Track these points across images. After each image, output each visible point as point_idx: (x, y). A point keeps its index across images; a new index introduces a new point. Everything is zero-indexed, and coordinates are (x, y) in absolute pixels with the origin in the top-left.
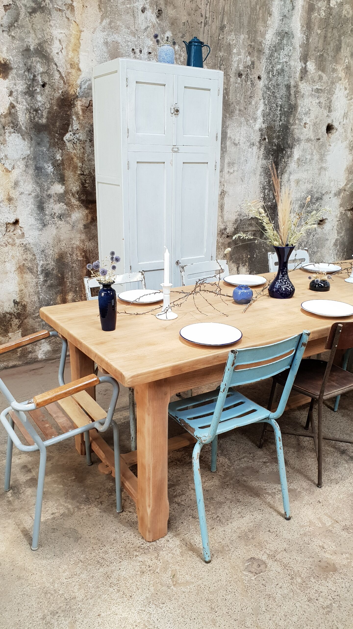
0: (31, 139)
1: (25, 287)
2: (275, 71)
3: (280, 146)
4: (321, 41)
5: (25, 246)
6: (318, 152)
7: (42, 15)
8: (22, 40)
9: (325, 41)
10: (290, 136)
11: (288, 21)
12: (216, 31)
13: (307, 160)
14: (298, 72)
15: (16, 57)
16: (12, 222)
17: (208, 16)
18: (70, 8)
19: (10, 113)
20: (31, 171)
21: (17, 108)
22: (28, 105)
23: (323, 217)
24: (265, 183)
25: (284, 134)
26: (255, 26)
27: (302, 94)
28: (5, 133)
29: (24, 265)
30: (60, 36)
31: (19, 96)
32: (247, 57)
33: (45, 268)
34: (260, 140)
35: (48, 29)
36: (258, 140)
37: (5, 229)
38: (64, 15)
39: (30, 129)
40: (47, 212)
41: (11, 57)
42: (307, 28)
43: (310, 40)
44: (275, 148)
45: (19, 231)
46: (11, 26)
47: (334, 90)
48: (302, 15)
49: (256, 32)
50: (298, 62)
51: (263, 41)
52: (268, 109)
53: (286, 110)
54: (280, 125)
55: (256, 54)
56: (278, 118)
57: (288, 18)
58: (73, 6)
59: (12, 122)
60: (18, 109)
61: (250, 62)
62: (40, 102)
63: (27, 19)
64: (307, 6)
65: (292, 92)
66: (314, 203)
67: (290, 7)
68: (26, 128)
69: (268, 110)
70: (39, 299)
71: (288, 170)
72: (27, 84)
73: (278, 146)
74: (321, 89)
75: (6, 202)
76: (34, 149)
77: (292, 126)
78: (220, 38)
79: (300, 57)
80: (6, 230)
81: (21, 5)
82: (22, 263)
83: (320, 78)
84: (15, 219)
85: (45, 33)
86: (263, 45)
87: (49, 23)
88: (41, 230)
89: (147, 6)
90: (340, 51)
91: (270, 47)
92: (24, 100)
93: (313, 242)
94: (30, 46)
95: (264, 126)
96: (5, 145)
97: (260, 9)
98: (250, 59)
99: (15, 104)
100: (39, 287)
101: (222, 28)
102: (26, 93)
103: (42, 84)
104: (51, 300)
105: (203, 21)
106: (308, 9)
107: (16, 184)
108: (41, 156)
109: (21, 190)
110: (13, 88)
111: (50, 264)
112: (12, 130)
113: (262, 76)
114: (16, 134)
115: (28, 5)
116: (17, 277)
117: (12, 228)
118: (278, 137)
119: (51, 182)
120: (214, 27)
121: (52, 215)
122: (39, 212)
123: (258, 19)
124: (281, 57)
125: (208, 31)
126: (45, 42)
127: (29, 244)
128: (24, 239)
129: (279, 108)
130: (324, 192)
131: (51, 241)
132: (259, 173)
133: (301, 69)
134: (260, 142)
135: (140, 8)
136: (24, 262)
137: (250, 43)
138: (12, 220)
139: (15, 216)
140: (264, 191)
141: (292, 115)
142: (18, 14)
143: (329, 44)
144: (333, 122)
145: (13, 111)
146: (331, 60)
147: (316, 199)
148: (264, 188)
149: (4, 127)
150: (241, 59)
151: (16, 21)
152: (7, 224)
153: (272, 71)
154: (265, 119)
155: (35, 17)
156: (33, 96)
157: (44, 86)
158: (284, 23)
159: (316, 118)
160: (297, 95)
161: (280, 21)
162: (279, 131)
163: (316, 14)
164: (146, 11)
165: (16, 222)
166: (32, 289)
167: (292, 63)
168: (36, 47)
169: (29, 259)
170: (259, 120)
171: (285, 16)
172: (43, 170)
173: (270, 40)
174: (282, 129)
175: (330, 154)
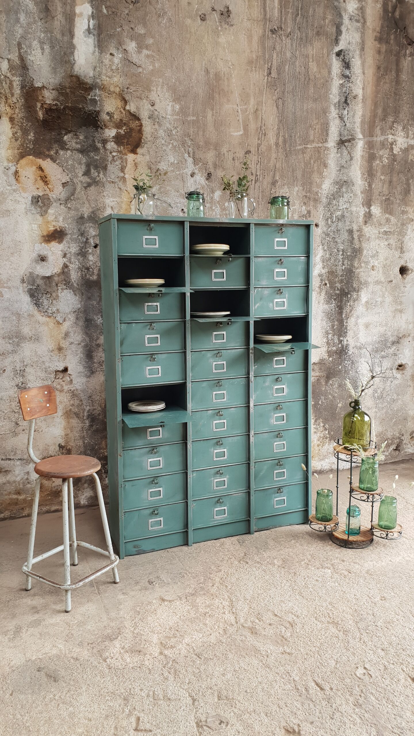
0: (82, 294)
1: (71, 432)
2: (334, 218)
3: (344, 290)
4: (386, 186)
5: (73, 392)
6: (391, 294)
7: (96, 188)
8: (77, 210)
9: (390, 186)
10: (355, 279)
11: (346, 171)
12: (268, 187)
13: (378, 303)
14: (361, 217)
15: (71, 224)
16: (61, 370)
17: (258, 174)
18: (122, 180)
19: (63, 273)
20: (81, 323)
21: (70, 267)
22: (81, 264)
23: (402, 361)
24: (328, 327)
25: (348, 277)
26: (310, 178)
27: (367, 237)
28: (58, 289)
29: (70, 410)
30: (112, 204)
31: (73, 257)
32: (302, 207)
33: (91, 413)
34: (320, 285)
35: (101, 199)
36: (318, 286)
37: (55, 376)
38: (116, 186)
39: (81, 285)
40: (95, 361)
41: (66, 225)
42: (369, 175)
43: (373, 186)
44: (338, 292)
45: (68, 378)
46: (68, 199)
47: (405, 231)
48: (362, 164)
49: (311, 183)
50: (360, 208)
51: (319, 190)
52: (327, 254)
53: (349, 254)
54: (342, 269)
55: (312, 203)
56: (340, 263)
57: (346, 168)
58: (125, 178)
59: (65, 280)
60: (71, 269)
61: (306, 212)
62: (92, 261)
63: (83, 192)
64: (367, 155)
65: (355, 236)
66: (389, 347)
67: (348, 158)
68: (78, 285)
69: (328, 256)
70: (84, 443)
71: (355, 313)
72: (80, 246)
73: (342, 290)
74: (389, 231)
75: (56, 352)
76: (85, 303)
77: (357, 269)
78: (272, 192)
79: (363, 202)
80: (55, 378)
81: (78, 182)
82: (69, 408)
83: (387, 221)
84: (64, 366)
85: (98, 202)
86: (319, 194)
87: (102, 194)
88: (89, 377)
89: (196, 171)
90: (410, 194)
91: (328, 196)
92: (77, 260)
93: (391, 389)
94: (84, 215)
95: (323, 271)
96: (57, 300)
97: (314, 162)
98: (306, 208)
99: (68, 264)
100: (85, 432)
101: (274, 183)
102: (78, 254)
103: (94, 245)
104: (96, 444)
105: (254, 178)
106: (369, 158)
107: (67, 335)
108: (91, 309)
109: (71, 340)
110: (67, 250)
111: (96, 409)
112: (65, 287)
113: (319, 223)
114: (69, 290)
115: (84, 181)
116: (63, 422)
117: (61, 375)
118: (341, 281)
119: (100, 333)
120: (265, 183)
121: (101, 363)
122: (87, 360)
123: (313, 172)
124: (340, 204)
125: (259, 187)
126: (98, 210)
127: (77, 390)
128: (72, 386)
129: (341, 253)
130: (401, 336)
131: (98, 387)
132: (321, 318)
133: (364, 214)
134: (320, 287)
135: (189, 173)
136: (71, 407)
137: (305, 194)
138: (61, 368)
139: (64, 364)
140: (327, 336)
141: (357, 259)
142: (75, 189)
143: (396, 188)
144: (406, 262)
145: (66, 270)
146: (399, 203)
147: (391, 343)
148: (327, 333)
149: (57, 285)
150: (295, 209)
151: (73, 195)
152: (57, 371)
153: (331, 218)
154: (325, 265)
155: (90, 190)
156: (85, 257)
157: (96, 247)
158: (341, 172)
159: (386, 259)
160: (361, 239)
161: (338, 171)
162: (342, 276)
163: (378, 162)
164: (195, 175)
165: (66, 370)
166: (78, 433)
167: (354, 209)
168: (89, 214)
169: (76, 404)
170: (318, 266)
171: (343, 166)
172: (93, 322)
173: (327, 190)
174: (345, 273)
175: (405, 295)
